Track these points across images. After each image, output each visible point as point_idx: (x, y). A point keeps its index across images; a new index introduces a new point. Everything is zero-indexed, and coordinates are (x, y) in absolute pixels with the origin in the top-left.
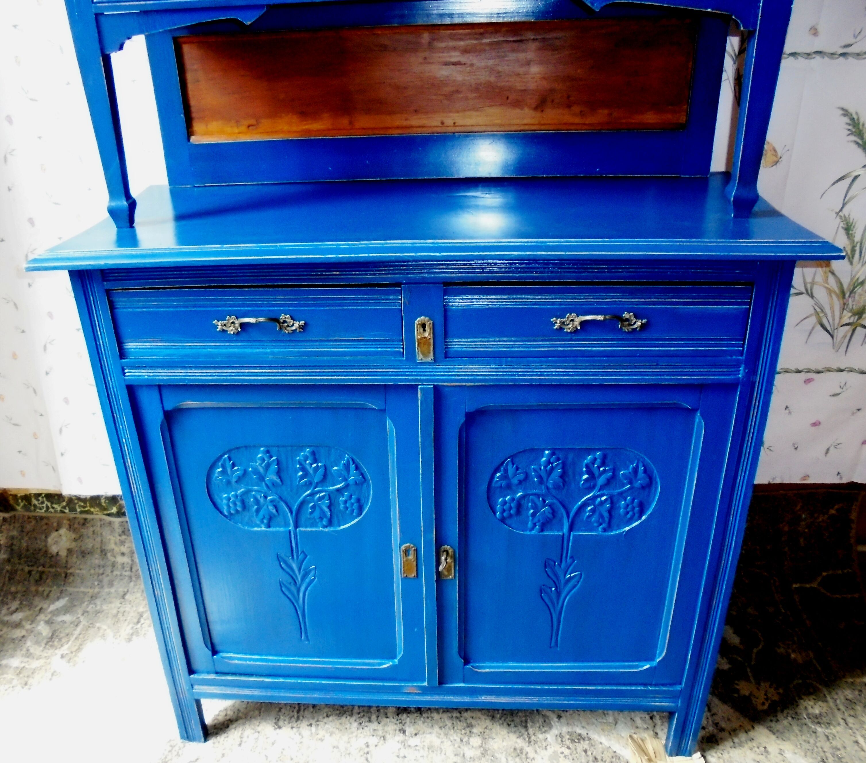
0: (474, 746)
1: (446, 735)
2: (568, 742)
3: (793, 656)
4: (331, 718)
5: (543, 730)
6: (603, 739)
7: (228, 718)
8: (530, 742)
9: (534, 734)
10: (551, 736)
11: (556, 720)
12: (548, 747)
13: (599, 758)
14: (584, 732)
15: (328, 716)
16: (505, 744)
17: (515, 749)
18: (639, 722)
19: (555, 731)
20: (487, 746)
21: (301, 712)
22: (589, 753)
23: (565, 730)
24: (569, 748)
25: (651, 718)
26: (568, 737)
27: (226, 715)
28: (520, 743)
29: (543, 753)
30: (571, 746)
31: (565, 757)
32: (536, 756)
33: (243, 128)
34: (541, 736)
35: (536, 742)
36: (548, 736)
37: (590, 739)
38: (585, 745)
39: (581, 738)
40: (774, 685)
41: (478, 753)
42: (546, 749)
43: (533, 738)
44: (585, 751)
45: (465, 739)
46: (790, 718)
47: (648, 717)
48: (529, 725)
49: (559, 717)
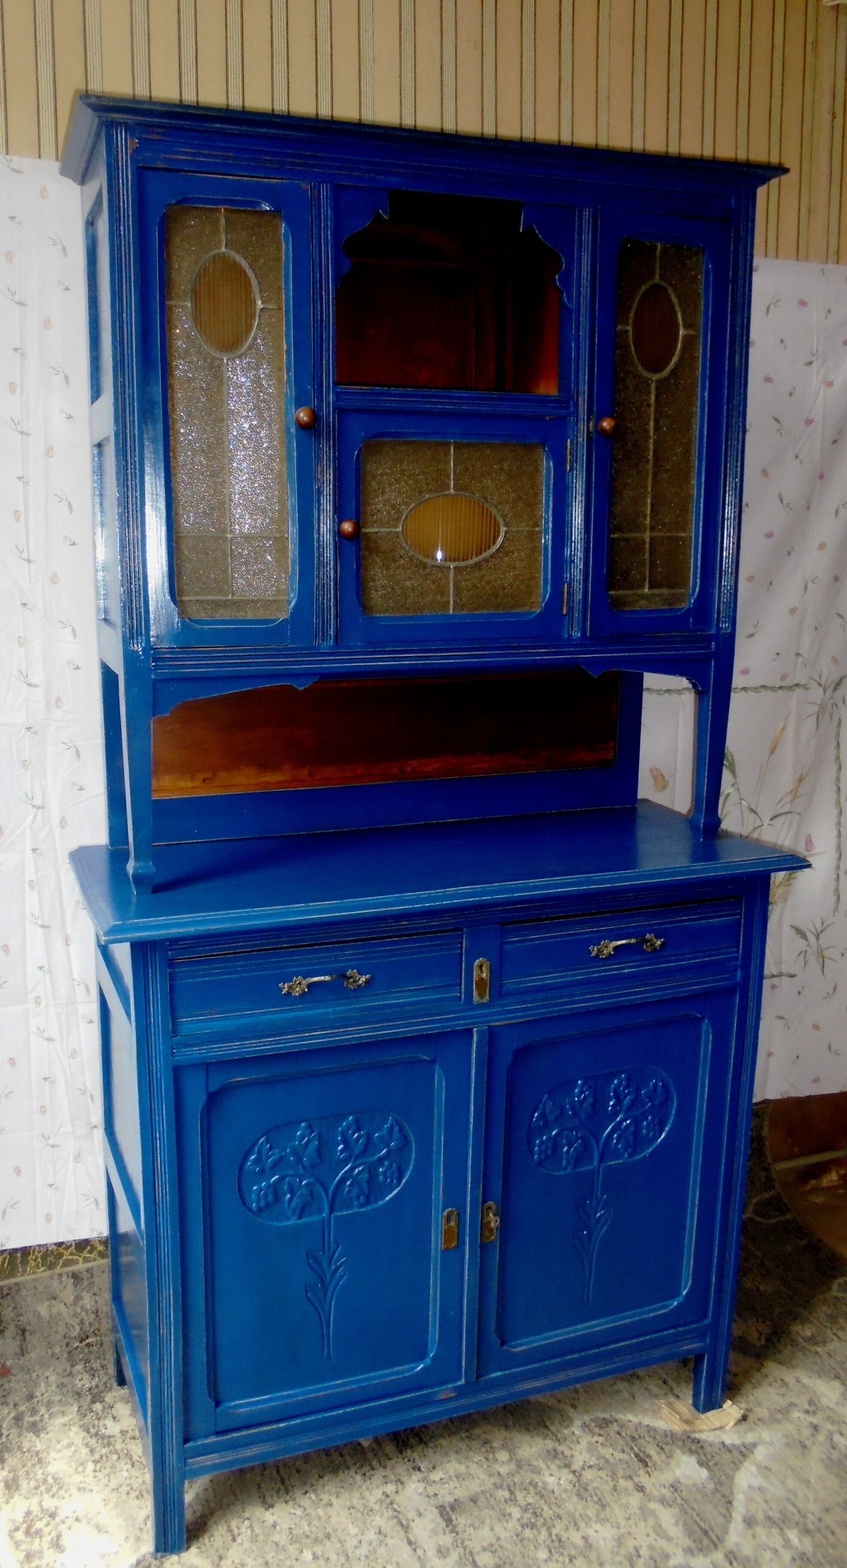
0: (504, 1460)
1: (467, 1458)
2: (597, 1430)
3: (762, 1288)
4: (326, 1478)
5: (566, 1424)
6: (630, 1417)
7: (198, 1514)
8: (559, 1441)
9: (558, 1431)
10: (576, 1429)
11: (572, 1410)
12: (580, 1440)
13: (636, 1436)
14: (607, 1415)
15: (320, 1477)
16: (534, 1449)
17: (548, 1452)
18: (655, 1390)
19: (578, 1423)
20: (518, 1457)
21: (287, 1482)
22: (624, 1434)
23: (586, 1418)
24: (600, 1435)
25: (665, 1383)
26: (593, 1424)
27: (194, 1512)
28: (550, 1444)
29: (578, 1447)
30: (601, 1433)
31: (602, 1444)
32: (573, 1452)
33: (198, 783)
34: (566, 1431)
35: (565, 1439)
36: (573, 1429)
37: (616, 1421)
38: (615, 1427)
39: (605, 1423)
40: (760, 1320)
41: (512, 1467)
42: (579, 1442)
43: (559, 1435)
44: (619, 1434)
45: (491, 1456)
46: (789, 1346)
47: (661, 1383)
48: (548, 1423)
49: (574, 1406)
